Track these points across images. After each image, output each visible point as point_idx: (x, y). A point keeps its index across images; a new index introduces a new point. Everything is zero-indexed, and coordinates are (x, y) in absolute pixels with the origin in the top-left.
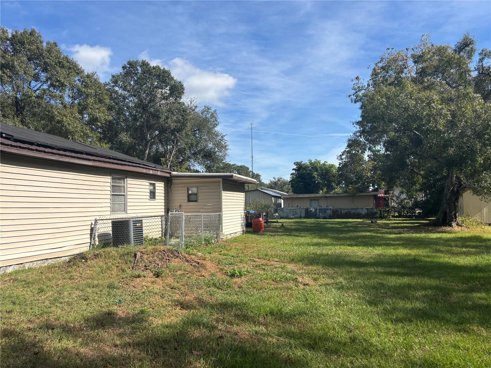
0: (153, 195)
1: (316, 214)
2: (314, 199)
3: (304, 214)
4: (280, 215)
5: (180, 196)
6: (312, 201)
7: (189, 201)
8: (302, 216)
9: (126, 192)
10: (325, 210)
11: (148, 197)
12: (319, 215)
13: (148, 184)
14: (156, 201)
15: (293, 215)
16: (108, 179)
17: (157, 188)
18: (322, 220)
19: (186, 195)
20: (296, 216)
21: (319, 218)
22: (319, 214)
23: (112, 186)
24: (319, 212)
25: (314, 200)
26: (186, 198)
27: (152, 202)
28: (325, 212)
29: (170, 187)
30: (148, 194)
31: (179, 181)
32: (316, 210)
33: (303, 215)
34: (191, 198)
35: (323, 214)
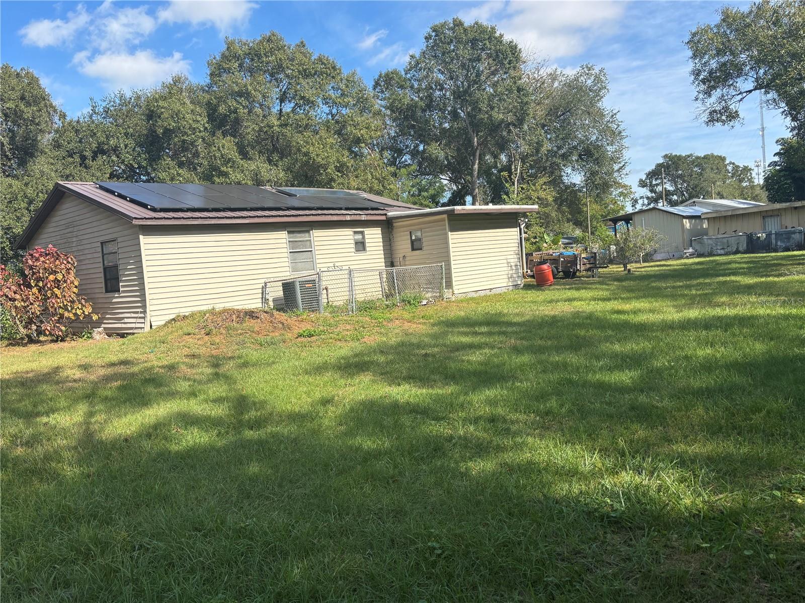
0: (361, 246)
1: (770, 243)
2: (771, 213)
3: (745, 245)
4: (696, 251)
5: (403, 245)
6: (766, 220)
7: (413, 249)
8: (741, 249)
9: (313, 247)
10: (789, 234)
11: (353, 250)
12: (776, 245)
13: (352, 233)
14: (368, 253)
15: (723, 249)
16: (282, 236)
17: (366, 237)
18: (782, 254)
19: (409, 241)
20: (729, 249)
21: (776, 251)
22: (776, 242)
23: (289, 242)
24: (776, 240)
25: (771, 216)
26: (410, 246)
27: (361, 256)
28: (789, 238)
29: (391, 232)
30: (353, 246)
31: (401, 224)
32: (769, 235)
33: (743, 246)
34: (416, 245)
35: (784, 242)
